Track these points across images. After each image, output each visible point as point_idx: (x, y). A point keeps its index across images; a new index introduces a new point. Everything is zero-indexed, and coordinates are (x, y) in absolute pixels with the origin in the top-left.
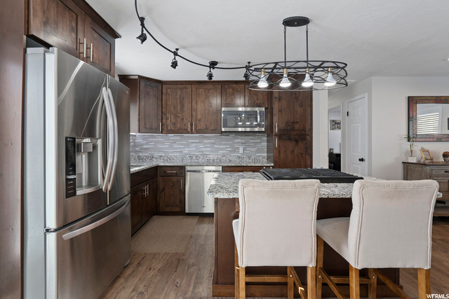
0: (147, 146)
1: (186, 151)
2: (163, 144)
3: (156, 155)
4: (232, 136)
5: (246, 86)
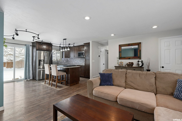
5: (83, 46)
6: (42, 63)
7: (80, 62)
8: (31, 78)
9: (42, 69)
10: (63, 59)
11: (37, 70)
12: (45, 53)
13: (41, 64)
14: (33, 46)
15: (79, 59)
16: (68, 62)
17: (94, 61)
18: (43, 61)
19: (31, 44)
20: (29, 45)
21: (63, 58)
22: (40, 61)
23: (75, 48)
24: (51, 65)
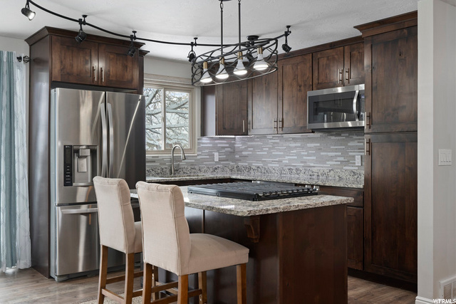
1: (286, 160)
2: (262, 149)
3: (254, 165)
5: (345, 49)
6: (84, 165)
7: (322, 160)
8: (25, 261)
9: (84, 208)
10: (205, 140)
11: (58, 214)
12: (101, 106)
13: (77, 175)
14: (34, 63)
15: (312, 140)
16: (236, 161)
17: (446, 155)
18: (88, 152)
19: (24, 51)
20: (10, 54)
21: (203, 133)
22: (70, 153)
23: (288, 69)
24: (139, 184)
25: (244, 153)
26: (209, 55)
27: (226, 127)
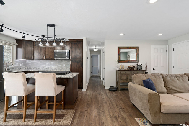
0: (31, 64)
1: (44, 66)
2: (36, 63)
3: (34, 67)
4: (61, 60)
10: (17, 60)
25: (30, 64)
26: (37, 40)
27: (27, 57)
